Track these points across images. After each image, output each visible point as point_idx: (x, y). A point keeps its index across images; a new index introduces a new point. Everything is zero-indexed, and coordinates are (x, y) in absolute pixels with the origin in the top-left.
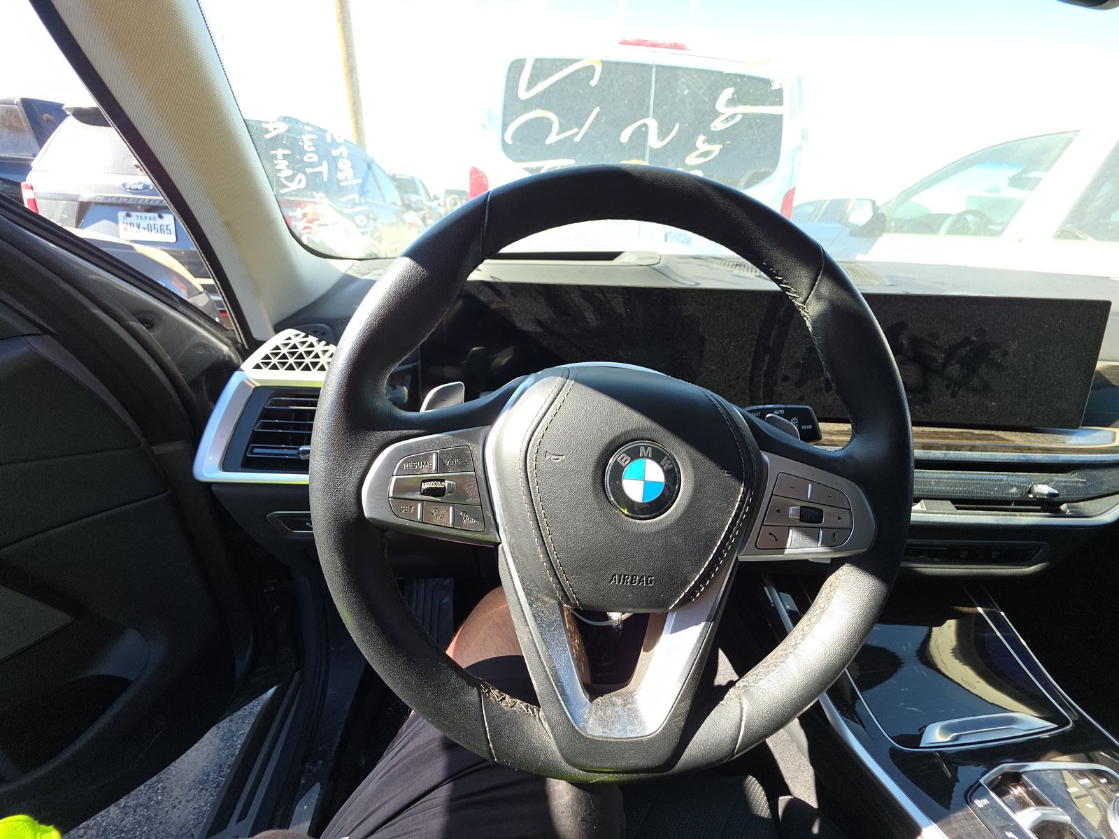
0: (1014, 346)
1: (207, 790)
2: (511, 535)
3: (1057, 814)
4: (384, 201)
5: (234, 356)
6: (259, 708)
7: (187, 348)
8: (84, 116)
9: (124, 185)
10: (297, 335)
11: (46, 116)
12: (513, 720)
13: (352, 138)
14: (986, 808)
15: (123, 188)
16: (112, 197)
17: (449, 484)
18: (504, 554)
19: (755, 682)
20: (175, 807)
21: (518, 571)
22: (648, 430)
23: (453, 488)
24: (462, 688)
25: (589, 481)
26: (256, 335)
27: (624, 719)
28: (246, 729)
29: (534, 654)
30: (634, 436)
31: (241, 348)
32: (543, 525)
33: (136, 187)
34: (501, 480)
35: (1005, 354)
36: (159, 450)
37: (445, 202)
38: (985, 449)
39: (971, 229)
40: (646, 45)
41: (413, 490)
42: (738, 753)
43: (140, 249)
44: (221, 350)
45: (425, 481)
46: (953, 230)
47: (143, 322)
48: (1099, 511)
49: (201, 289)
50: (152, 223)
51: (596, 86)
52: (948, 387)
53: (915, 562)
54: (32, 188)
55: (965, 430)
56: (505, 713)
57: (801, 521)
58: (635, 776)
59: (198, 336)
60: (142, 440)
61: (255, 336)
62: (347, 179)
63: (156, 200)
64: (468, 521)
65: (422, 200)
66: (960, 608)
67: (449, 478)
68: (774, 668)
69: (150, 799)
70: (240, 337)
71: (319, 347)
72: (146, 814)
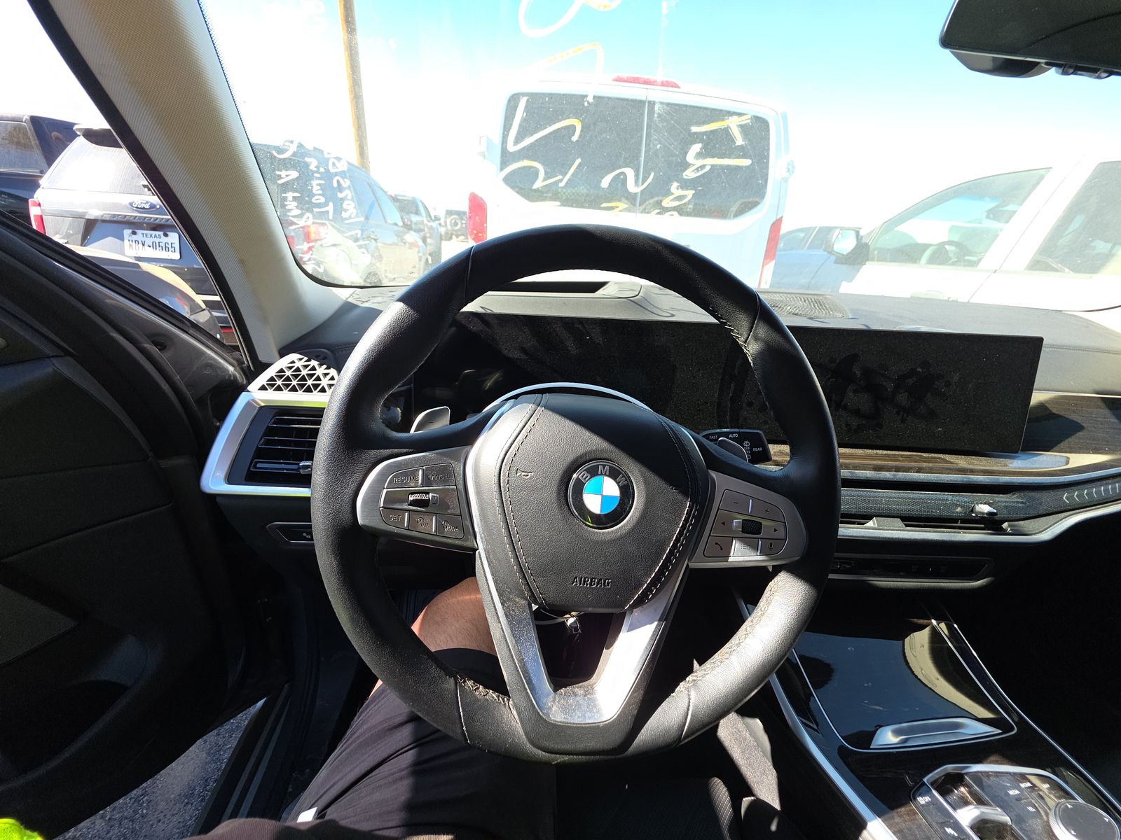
0: (956, 377)
1: (192, 804)
2: (487, 542)
3: (997, 814)
4: (386, 222)
5: (240, 378)
6: (247, 722)
7: (195, 369)
8: (95, 137)
9: (131, 204)
10: (301, 359)
11: (55, 134)
12: (485, 707)
13: (355, 160)
14: (928, 803)
15: (129, 206)
16: (118, 215)
17: (433, 497)
18: (481, 559)
19: (703, 676)
20: (160, 821)
21: (492, 575)
22: (606, 451)
23: (436, 500)
24: (440, 677)
25: (554, 494)
26: (262, 357)
27: (584, 708)
28: (233, 743)
29: (505, 648)
30: (593, 456)
31: (247, 370)
32: (514, 533)
33: (143, 205)
34: (478, 493)
35: (948, 384)
36: (165, 463)
37: (446, 222)
38: (931, 471)
39: (951, 259)
40: (639, 83)
41: (402, 501)
42: (685, 738)
43: (145, 266)
44: (227, 370)
45: (412, 493)
46: (933, 260)
47: (155, 344)
48: (1038, 529)
49: (204, 306)
50: (157, 240)
51: (577, 141)
52: (898, 413)
53: (870, 575)
54: (39, 205)
55: (914, 453)
56: (479, 700)
57: (743, 532)
58: (592, 758)
59: (206, 357)
60: (150, 454)
61: (260, 359)
62: (350, 217)
63: (163, 219)
64: (449, 529)
65: (423, 221)
66: (915, 620)
67: (433, 491)
68: (719, 664)
69: (135, 812)
70: (247, 360)
71: (320, 371)
72: (131, 827)
